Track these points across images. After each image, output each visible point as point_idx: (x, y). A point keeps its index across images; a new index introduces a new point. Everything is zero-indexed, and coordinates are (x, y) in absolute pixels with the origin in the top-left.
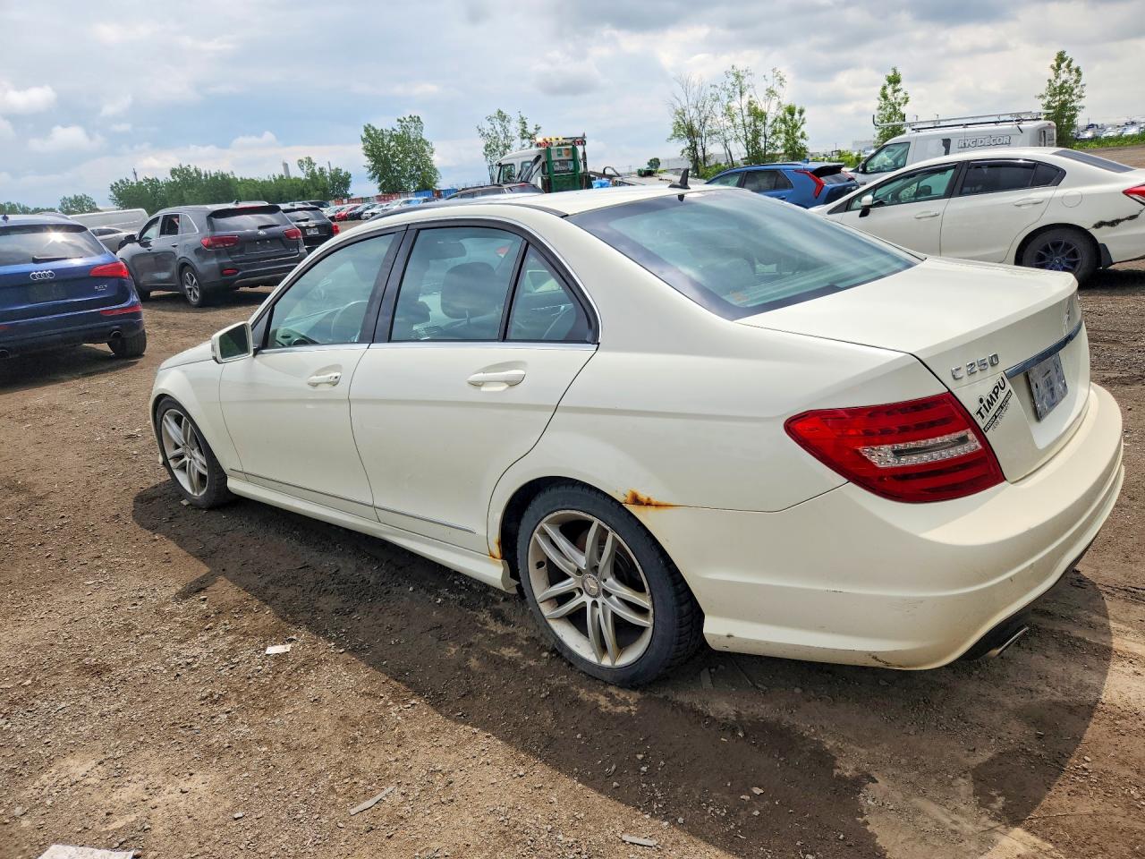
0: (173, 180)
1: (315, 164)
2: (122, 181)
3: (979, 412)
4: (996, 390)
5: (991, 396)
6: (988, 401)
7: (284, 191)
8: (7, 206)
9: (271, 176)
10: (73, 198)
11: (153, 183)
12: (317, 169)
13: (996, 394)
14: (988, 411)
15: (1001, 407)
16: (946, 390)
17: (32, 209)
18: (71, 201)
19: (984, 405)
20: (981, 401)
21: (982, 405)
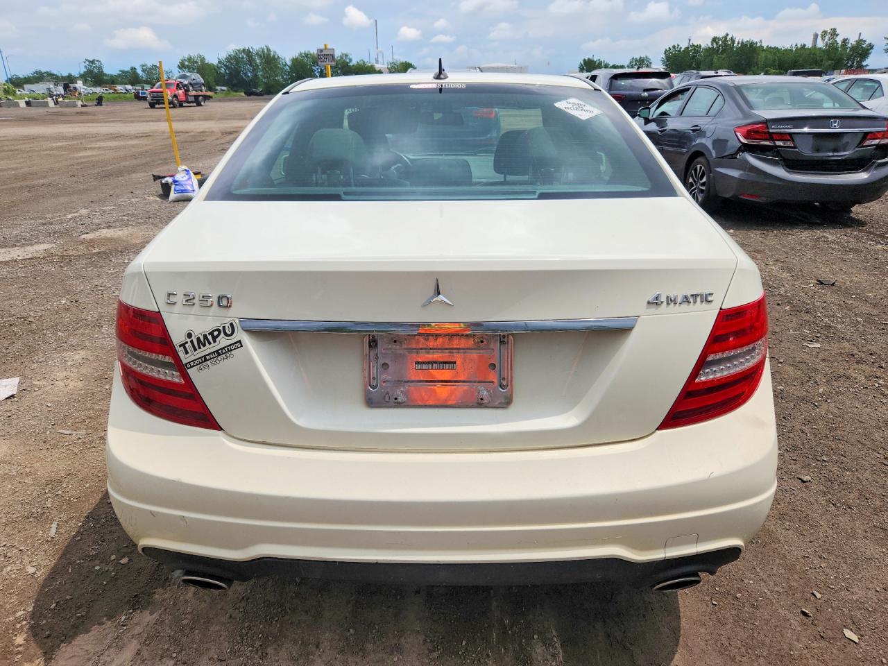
0: (711, 46)
1: (837, 35)
2: (674, 47)
3: (183, 345)
4: (216, 333)
5: (205, 336)
6: (198, 339)
7: (801, 59)
8: (598, 62)
9: (794, 46)
10: (638, 59)
11: (696, 48)
12: (839, 40)
13: (214, 339)
14: (195, 350)
15: (218, 353)
16: (157, 310)
17: (611, 65)
18: (636, 60)
19: (192, 342)
20: (189, 335)
21: (189, 340)
